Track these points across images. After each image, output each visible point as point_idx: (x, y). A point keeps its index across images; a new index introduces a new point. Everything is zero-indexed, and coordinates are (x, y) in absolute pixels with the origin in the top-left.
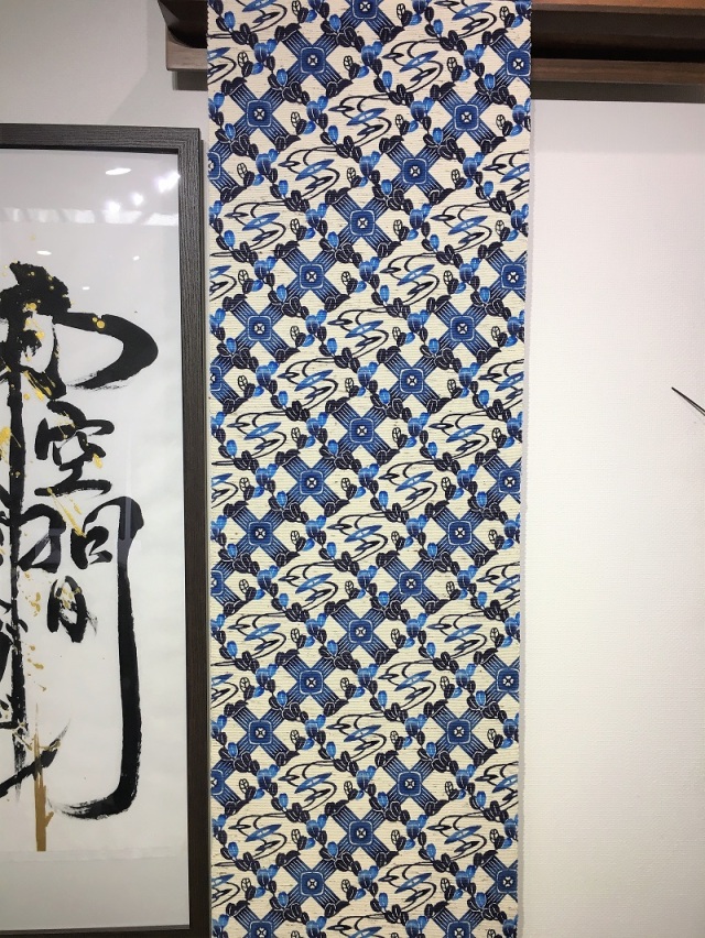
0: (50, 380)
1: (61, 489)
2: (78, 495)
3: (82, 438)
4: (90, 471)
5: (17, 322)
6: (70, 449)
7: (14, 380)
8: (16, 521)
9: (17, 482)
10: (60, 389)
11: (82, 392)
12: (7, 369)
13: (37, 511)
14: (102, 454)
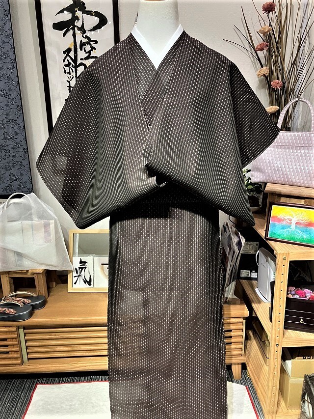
0: (82, 29)
1: (86, 58)
2: (90, 59)
3: (90, 44)
4: (93, 54)
5: (73, 13)
6: (88, 48)
7: (73, 29)
8: (76, 67)
9: (76, 57)
10: (84, 32)
11: (90, 32)
12: (72, 26)
13: (81, 64)
14: (95, 49)
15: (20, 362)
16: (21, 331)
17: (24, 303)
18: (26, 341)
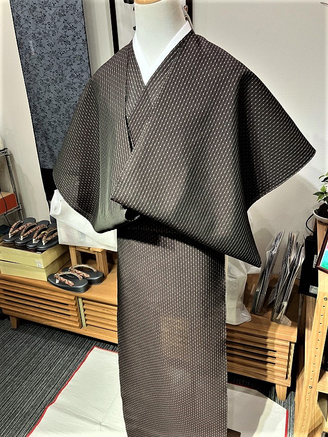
15: (78, 325)
16: (80, 300)
17: (83, 277)
18: (84, 310)
